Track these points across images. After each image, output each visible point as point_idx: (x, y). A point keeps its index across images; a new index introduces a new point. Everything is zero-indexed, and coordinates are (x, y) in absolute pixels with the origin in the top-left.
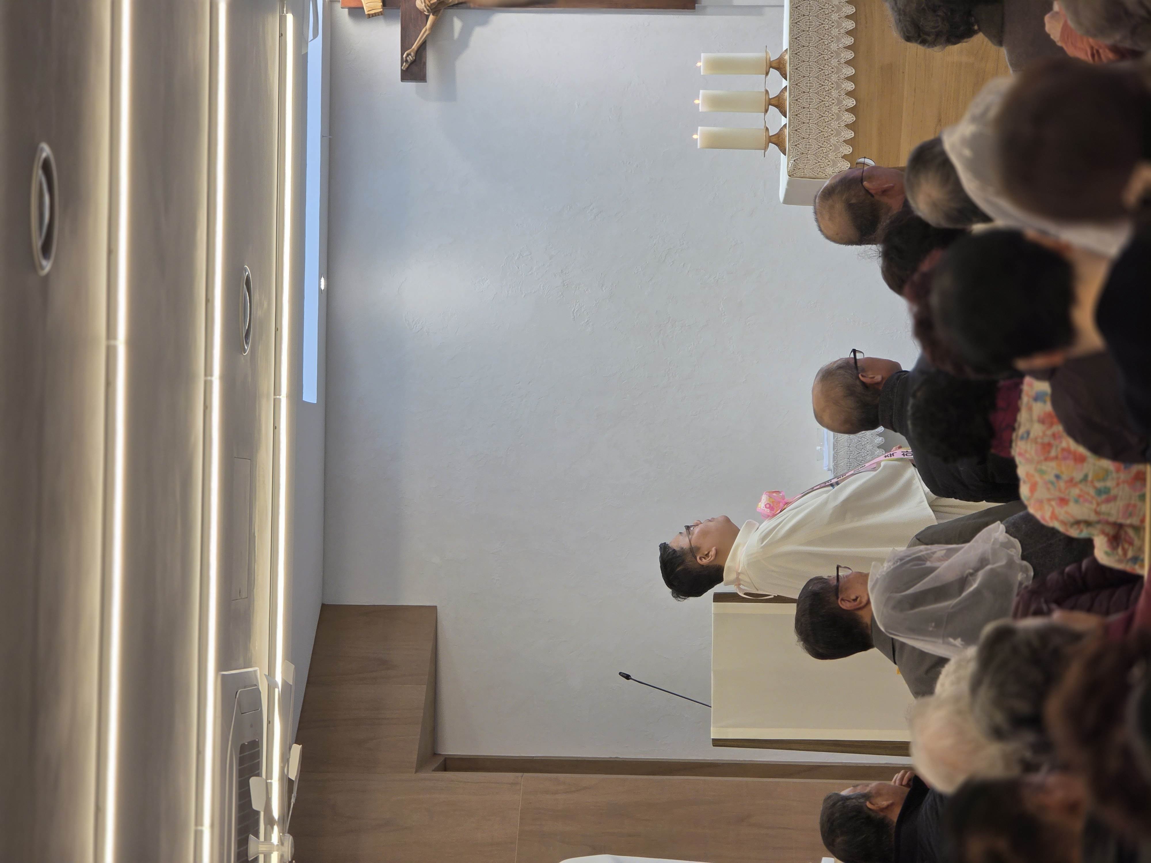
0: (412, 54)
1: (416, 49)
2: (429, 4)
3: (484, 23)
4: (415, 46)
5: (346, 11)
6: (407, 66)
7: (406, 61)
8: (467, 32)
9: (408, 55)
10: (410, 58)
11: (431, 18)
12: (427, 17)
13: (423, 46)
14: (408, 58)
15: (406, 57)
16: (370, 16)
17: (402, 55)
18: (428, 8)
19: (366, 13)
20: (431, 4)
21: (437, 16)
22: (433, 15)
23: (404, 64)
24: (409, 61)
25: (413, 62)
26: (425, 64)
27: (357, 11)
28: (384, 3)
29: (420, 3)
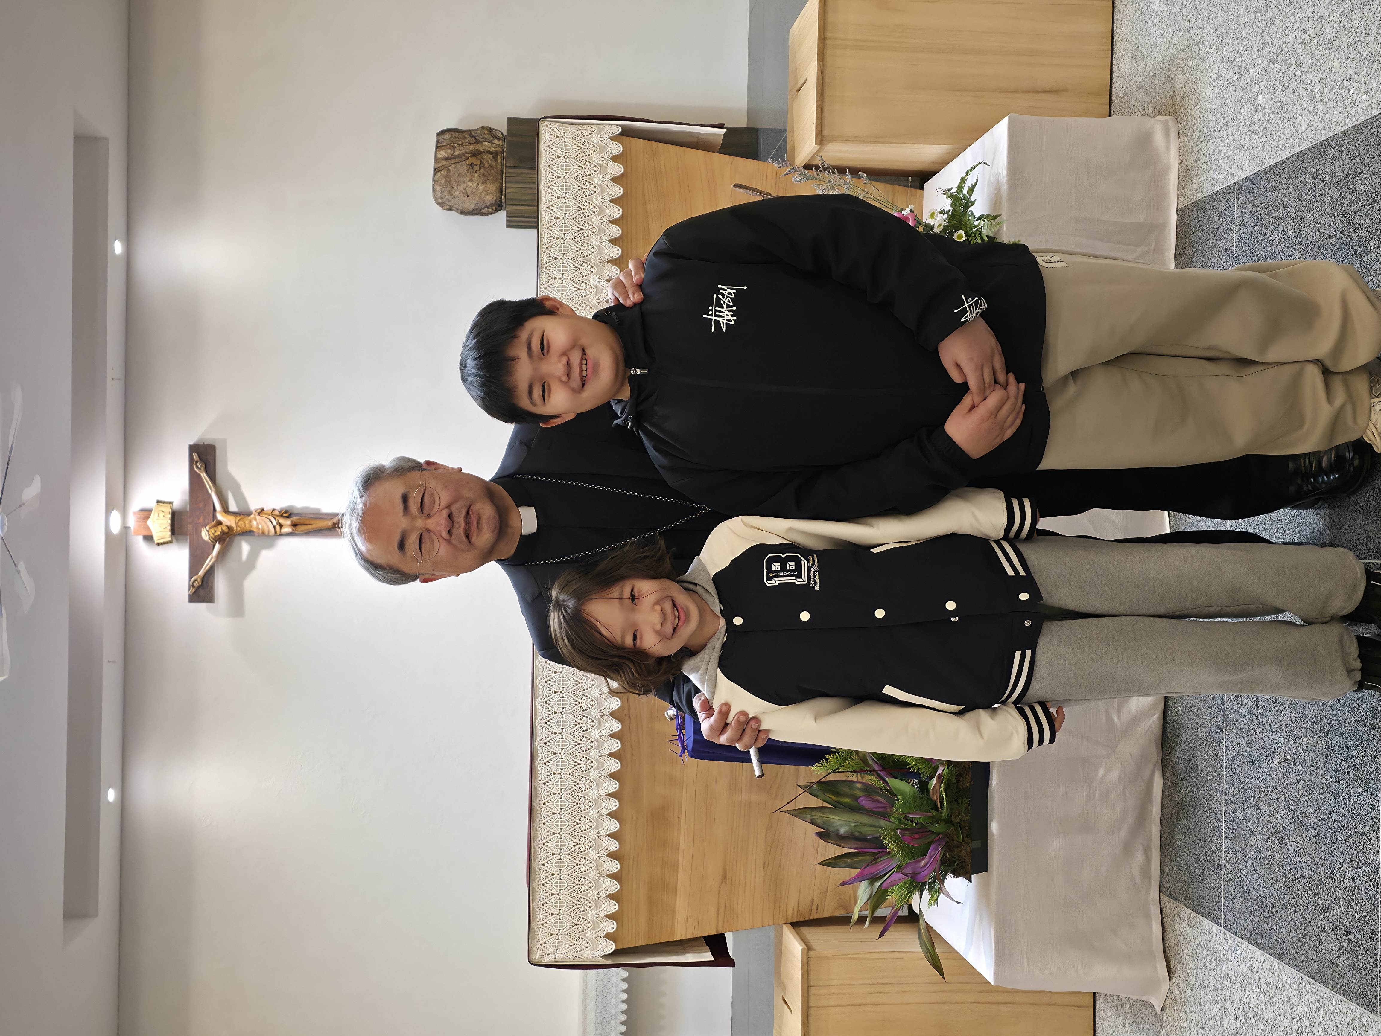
0: (199, 580)
1: (202, 575)
2: (213, 537)
3: (270, 546)
4: (201, 573)
5: (140, 538)
6: (194, 590)
7: (193, 586)
8: (254, 555)
9: (195, 581)
10: (196, 584)
11: (217, 546)
12: (214, 546)
13: (211, 571)
14: (195, 584)
15: (193, 583)
16: (158, 544)
17: (190, 579)
18: (212, 540)
19: (156, 541)
20: (215, 536)
21: (223, 544)
22: (219, 543)
23: (191, 588)
24: (196, 586)
25: (199, 587)
26: (212, 588)
27: (149, 538)
28: (173, 532)
29: (205, 535)
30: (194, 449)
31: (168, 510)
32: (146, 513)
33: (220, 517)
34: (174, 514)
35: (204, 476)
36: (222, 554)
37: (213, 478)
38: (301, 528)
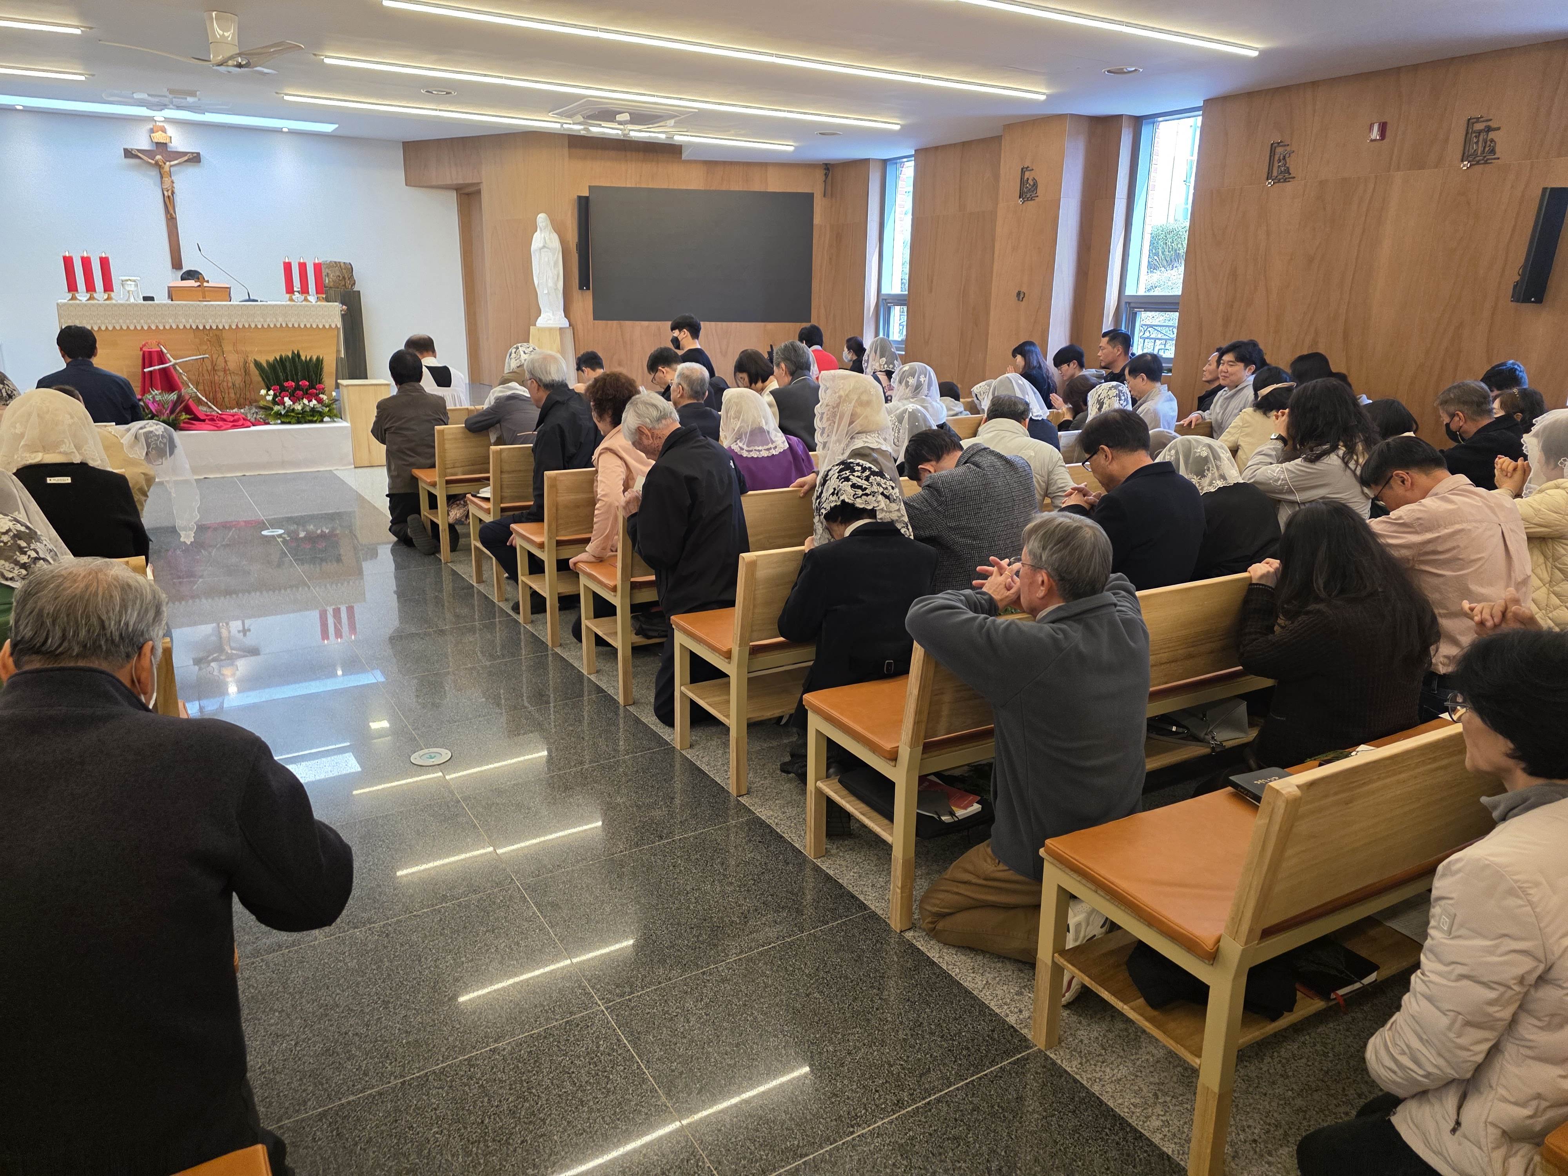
0: (135, 153)
1: (137, 154)
3: (155, 184)
4: (139, 154)
8: (150, 177)
10: (133, 152)
11: (153, 162)
12: (151, 160)
13: (140, 158)
15: (133, 150)
16: (149, 136)
17: (135, 149)
18: (155, 160)
19: (151, 135)
20: (157, 161)
21: (153, 164)
23: (131, 150)
26: (133, 158)
27: (152, 131)
28: (157, 143)
29: (158, 157)
30: (198, 154)
31: (168, 141)
32: (164, 131)
33: (168, 163)
34: (166, 144)
35: (186, 158)
36: (150, 163)
37: (186, 161)
38: (167, 200)
